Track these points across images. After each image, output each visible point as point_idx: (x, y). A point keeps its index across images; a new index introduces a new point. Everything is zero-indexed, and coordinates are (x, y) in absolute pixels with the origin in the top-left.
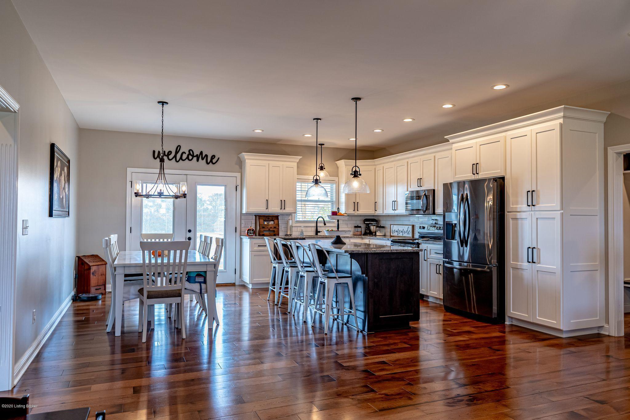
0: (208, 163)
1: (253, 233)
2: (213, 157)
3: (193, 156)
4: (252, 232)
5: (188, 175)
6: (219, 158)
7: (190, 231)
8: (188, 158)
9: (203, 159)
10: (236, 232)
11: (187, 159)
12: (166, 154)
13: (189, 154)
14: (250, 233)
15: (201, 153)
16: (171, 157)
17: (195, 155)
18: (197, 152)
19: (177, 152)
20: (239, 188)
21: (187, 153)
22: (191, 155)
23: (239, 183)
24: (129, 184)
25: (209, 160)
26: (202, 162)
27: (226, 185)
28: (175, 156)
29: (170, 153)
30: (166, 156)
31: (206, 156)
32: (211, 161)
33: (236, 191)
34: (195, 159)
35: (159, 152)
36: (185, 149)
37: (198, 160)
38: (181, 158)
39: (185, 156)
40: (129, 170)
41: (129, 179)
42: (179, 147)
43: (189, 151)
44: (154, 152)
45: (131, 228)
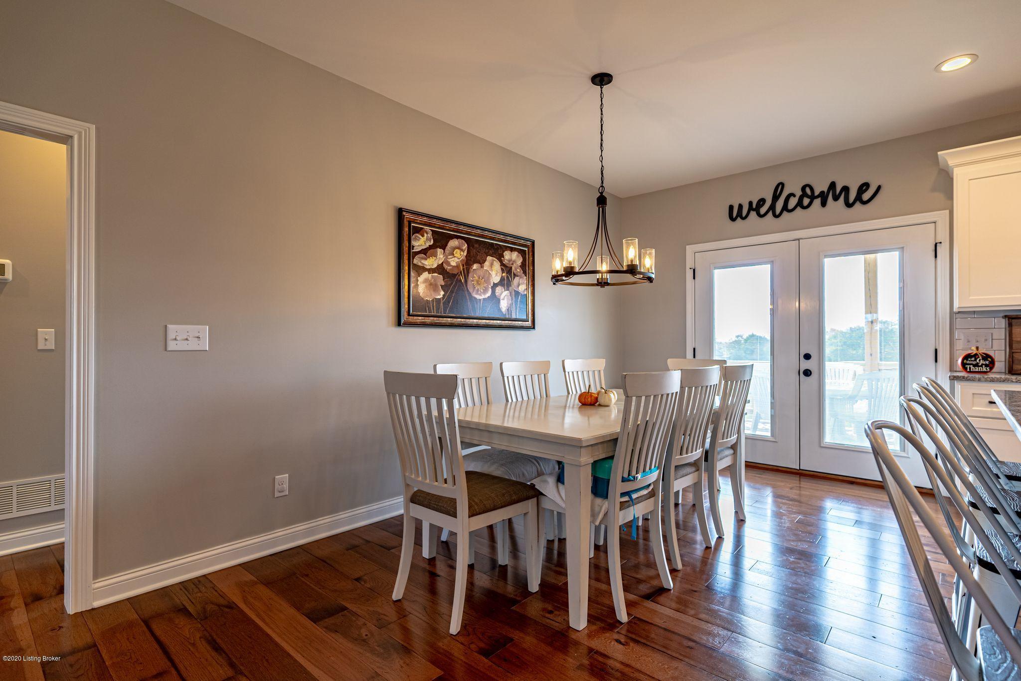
0: (849, 205)
1: (986, 366)
2: (864, 187)
3: (812, 198)
4: (982, 362)
5: (802, 239)
6: (879, 188)
7: (807, 357)
8: (800, 204)
9: (836, 198)
10: (936, 361)
11: (799, 207)
12: (754, 206)
13: (804, 194)
14: (976, 365)
15: (833, 185)
16: (763, 210)
17: (817, 193)
18: (821, 187)
19: (776, 198)
20: (943, 251)
21: (799, 193)
22: (808, 196)
23: (943, 236)
24: (689, 274)
25: (852, 196)
26: (836, 207)
27: (903, 248)
28: (772, 208)
29: (762, 202)
30: (754, 210)
31: (846, 189)
32: (859, 198)
33: (936, 256)
34: (817, 202)
35: (740, 206)
36: (793, 187)
37: (824, 204)
38: (785, 208)
39: (793, 202)
40: (690, 249)
41: (689, 264)
42: (781, 185)
43: (803, 189)
44: (731, 208)
45: (694, 349)
